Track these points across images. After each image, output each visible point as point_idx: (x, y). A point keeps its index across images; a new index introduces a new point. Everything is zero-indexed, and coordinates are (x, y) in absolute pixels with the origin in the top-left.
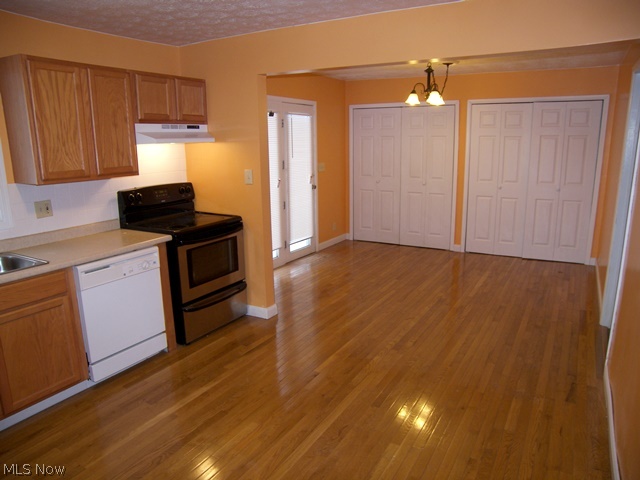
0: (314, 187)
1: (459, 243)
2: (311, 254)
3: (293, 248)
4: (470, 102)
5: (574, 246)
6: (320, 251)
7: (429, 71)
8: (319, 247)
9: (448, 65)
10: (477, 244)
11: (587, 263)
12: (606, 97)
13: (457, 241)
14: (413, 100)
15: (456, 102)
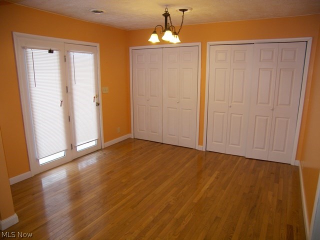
0: (98, 104)
1: (202, 145)
2: (98, 151)
3: (79, 149)
4: (209, 43)
5: (283, 151)
6: (105, 149)
7: (166, 15)
8: (105, 145)
9: (184, 10)
10: (214, 146)
11: (292, 164)
12: (310, 39)
13: (200, 143)
14: (154, 39)
15: (199, 44)
